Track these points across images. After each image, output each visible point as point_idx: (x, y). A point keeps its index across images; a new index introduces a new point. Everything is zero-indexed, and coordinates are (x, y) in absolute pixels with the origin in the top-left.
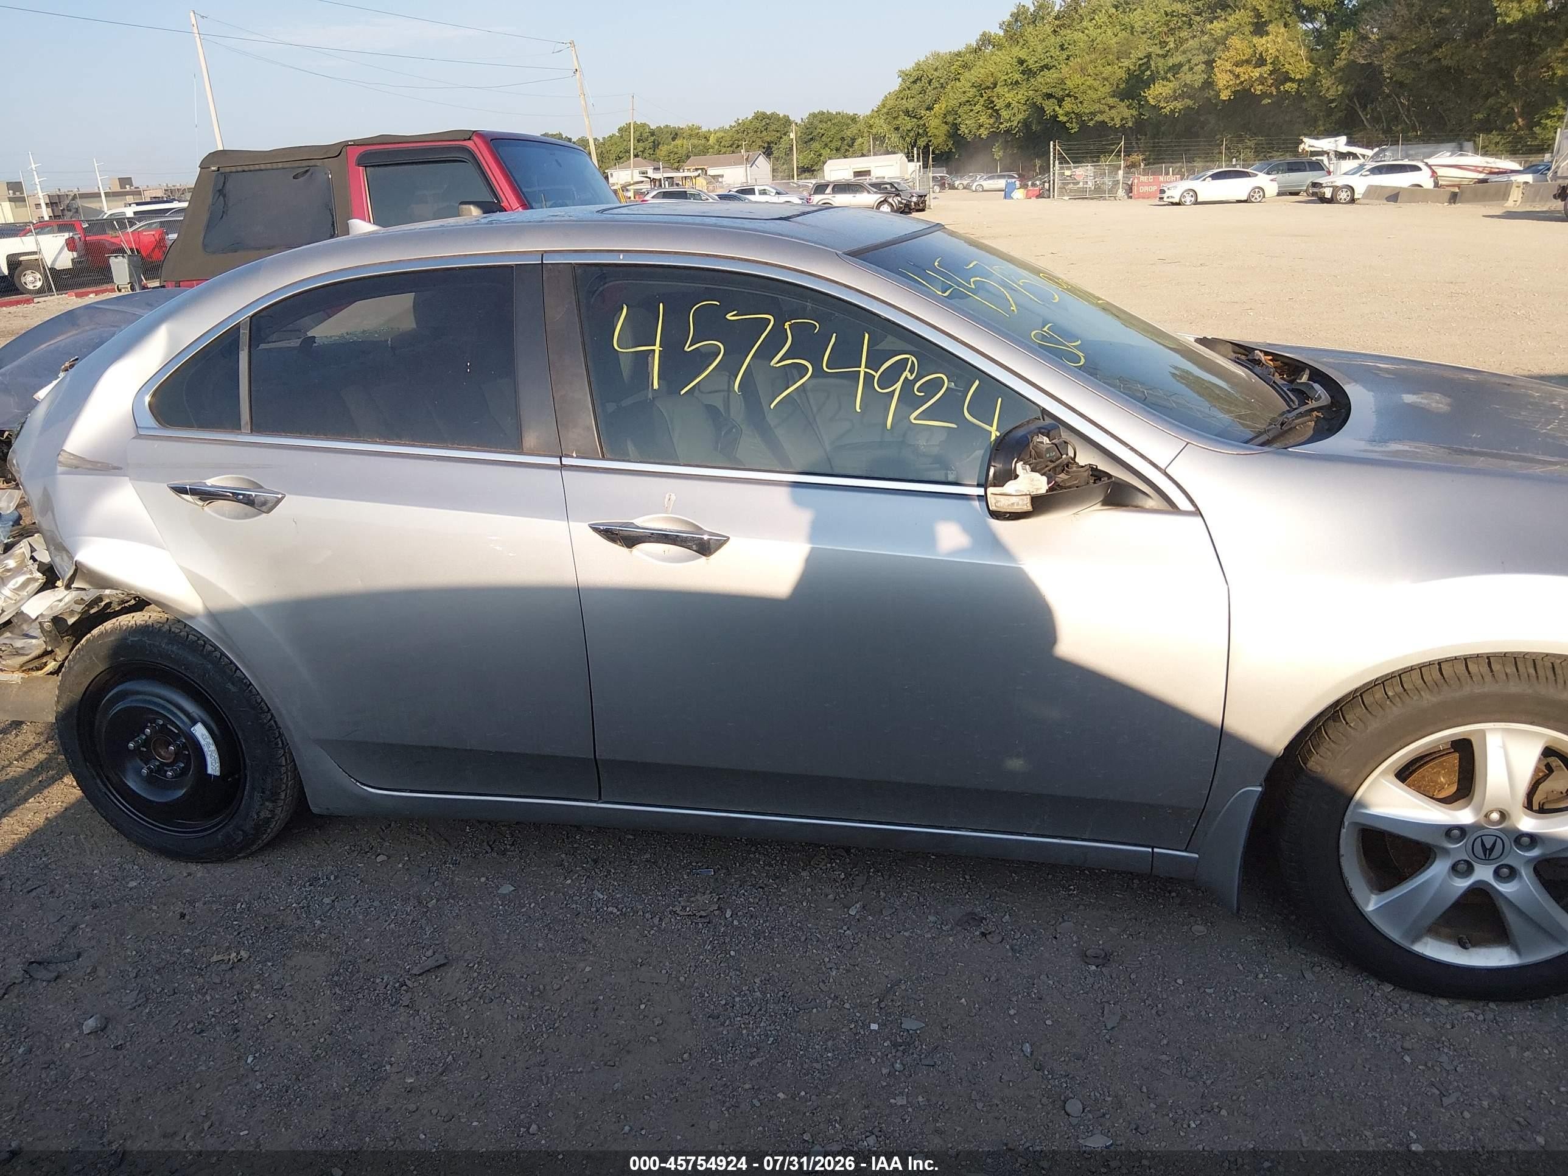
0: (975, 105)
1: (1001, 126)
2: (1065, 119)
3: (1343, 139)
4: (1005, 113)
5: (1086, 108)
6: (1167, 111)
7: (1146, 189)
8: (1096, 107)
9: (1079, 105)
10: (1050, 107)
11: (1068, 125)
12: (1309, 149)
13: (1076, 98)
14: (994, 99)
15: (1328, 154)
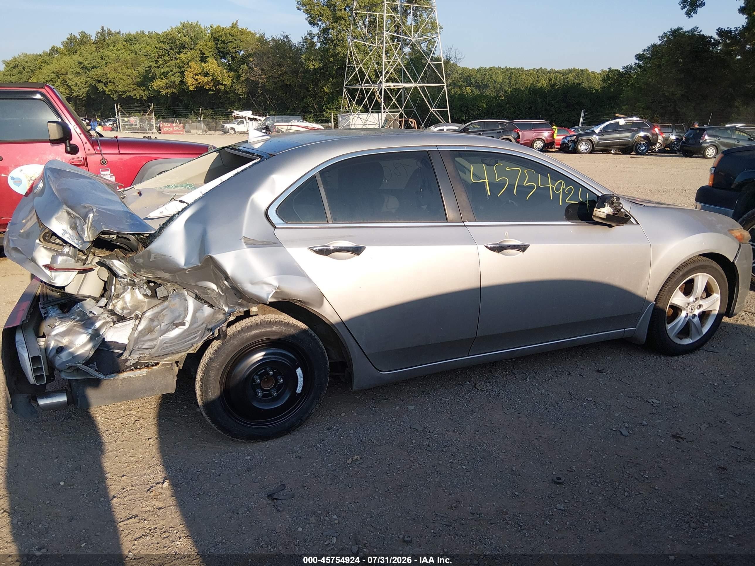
0: (56, 83)
1: (73, 94)
2: (110, 93)
3: (250, 112)
4: (74, 88)
5: (121, 88)
6: (164, 93)
7: (167, 129)
8: (126, 88)
9: (117, 87)
10: (100, 86)
11: (111, 96)
12: (236, 116)
13: (114, 83)
14: (67, 80)
15: (245, 118)
